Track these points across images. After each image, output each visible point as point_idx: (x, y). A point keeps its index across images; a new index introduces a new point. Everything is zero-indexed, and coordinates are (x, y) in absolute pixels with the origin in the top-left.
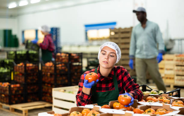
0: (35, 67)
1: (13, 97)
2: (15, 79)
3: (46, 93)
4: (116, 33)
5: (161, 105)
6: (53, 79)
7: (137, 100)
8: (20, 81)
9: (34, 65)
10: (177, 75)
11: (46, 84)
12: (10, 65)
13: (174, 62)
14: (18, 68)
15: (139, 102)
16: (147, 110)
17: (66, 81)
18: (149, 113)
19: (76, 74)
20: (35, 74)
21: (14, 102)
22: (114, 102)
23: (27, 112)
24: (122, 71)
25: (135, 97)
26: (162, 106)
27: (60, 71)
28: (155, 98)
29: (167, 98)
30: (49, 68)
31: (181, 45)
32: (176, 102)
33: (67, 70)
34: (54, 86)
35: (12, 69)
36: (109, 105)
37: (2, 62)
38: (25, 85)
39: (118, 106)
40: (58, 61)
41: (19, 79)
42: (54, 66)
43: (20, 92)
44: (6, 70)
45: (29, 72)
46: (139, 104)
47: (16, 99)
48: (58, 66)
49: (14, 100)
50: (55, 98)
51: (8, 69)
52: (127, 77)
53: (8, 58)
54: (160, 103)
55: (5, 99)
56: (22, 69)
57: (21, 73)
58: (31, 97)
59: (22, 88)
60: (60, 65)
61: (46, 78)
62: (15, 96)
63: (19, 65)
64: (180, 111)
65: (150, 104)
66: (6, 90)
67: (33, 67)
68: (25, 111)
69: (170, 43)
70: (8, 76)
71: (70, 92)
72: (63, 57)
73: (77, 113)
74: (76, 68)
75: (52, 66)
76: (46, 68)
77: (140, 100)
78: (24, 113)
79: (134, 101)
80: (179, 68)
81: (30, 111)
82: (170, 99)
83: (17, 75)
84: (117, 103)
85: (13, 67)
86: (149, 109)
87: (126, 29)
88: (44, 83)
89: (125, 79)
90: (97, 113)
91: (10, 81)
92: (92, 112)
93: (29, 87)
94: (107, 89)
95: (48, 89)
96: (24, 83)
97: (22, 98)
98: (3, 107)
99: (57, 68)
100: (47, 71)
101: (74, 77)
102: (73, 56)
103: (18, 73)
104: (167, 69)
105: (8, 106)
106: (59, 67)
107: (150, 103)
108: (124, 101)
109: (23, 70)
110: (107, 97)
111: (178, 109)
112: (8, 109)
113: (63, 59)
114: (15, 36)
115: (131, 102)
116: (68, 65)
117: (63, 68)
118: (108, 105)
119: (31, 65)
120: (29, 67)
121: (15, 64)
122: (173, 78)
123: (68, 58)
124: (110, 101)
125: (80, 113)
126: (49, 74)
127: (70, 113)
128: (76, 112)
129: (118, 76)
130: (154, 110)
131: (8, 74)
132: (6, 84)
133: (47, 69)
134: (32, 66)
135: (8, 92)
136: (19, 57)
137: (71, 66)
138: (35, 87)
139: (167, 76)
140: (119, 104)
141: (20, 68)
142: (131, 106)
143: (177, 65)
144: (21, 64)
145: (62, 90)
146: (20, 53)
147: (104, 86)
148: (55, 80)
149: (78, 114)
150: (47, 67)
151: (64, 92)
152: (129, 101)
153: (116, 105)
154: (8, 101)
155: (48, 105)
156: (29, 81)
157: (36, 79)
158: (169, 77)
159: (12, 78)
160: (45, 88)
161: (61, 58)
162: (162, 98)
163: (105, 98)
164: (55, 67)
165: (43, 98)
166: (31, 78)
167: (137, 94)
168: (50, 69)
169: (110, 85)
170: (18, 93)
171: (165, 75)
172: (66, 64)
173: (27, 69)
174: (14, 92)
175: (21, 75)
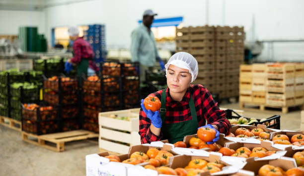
0: (74, 82)
1: (43, 124)
2: (46, 99)
3: (89, 118)
4: (184, 34)
5: (258, 141)
6: (98, 99)
7: (224, 134)
8: (53, 102)
9: (72, 80)
10: (270, 93)
11: (89, 107)
12: (37, 79)
13: (265, 75)
14: (49, 83)
15: (227, 138)
16: (239, 149)
17: (118, 102)
18: (243, 154)
19: (130, 92)
20: (74, 92)
21: (44, 131)
22: (192, 137)
23: (63, 145)
24: (201, 93)
25: (221, 130)
26: (260, 143)
27: (109, 88)
28: (247, 131)
29: (264, 131)
30: (93, 83)
31: (272, 48)
32: (278, 137)
33: (118, 86)
34: (100, 109)
35: (41, 84)
36: (184, 141)
37: (27, 74)
38: (60, 107)
39: (197, 143)
40: (105, 75)
41: (51, 99)
42: (99, 81)
43: (53, 117)
44: (32, 87)
45: (65, 89)
46: (227, 141)
47: (47, 127)
48: (105, 81)
49: (44, 128)
50: (103, 127)
51: (35, 84)
52: (209, 101)
53: (35, 69)
54: (257, 138)
55: (31, 127)
56: (55, 85)
57: (53, 91)
58: (68, 125)
59: (55, 112)
60: (109, 80)
61: (89, 98)
62: (46, 122)
63: (50, 79)
64: (286, 152)
65: (242, 140)
66: (33, 115)
67: (71, 83)
68: (61, 144)
69: (256, 46)
70: (35, 95)
71: (123, 118)
72: (113, 69)
73: (140, 154)
74: (131, 83)
75: (97, 81)
76: (89, 83)
77: (227, 135)
78: (58, 146)
79: (220, 136)
80: (273, 82)
81: (67, 144)
82: (269, 133)
83: (48, 93)
84: (195, 139)
85: (43, 82)
86: (242, 148)
87: (198, 27)
88: (86, 104)
89: (206, 103)
90: (170, 155)
91: (37, 101)
92: (163, 154)
93: (64, 110)
94: (181, 118)
95: (92, 113)
96: (58, 104)
97: (56, 126)
98: (29, 137)
99: (105, 84)
100: (90, 88)
101: (129, 97)
102: (127, 67)
103: (49, 90)
104: (256, 84)
105: (36, 137)
106: (107, 82)
107: (242, 138)
108: (205, 135)
109: (57, 86)
110: (181, 129)
111: (284, 149)
112: (36, 140)
113: (112, 72)
114: (43, 36)
115: (216, 137)
116: (120, 79)
117: (113, 83)
118: (182, 141)
119: (68, 79)
120: (65, 82)
121: (45, 78)
122: (264, 97)
123: (119, 69)
124: (185, 135)
125: (144, 155)
126: (93, 91)
127: (129, 153)
128: (138, 153)
129: (195, 100)
130: (249, 150)
131: (35, 92)
132: (33, 106)
133: (90, 85)
134: (69, 81)
135: (35, 118)
136: (49, 68)
137: (124, 81)
138: (74, 110)
139: (255, 94)
140: (198, 139)
141: (53, 84)
142: (215, 143)
143: (270, 78)
144: (54, 78)
145: (113, 116)
146: (52, 61)
147: (176, 114)
148: (102, 101)
149: (142, 155)
150: (91, 82)
151: (114, 118)
152: (213, 136)
153: (194, 141)
154: (35, 130)
155: (91, 135)
156: (65, 101)
157: (75, 99)
158: (258, 94)
159: (41, 98)
160: (88, 111)
161: (109, 70)
162: (257, 131)
163: (179, 131)
164: (102, 82)
165: (85, 126)
166: (68, 97)
167: (223, 126)
168: (95, 86)
169: (185, 113)
170: (49, 119)
171: (253, 92)
172: (116, 78)
173: (62, 84)
174: (44, 117)
175: (53, 94)
